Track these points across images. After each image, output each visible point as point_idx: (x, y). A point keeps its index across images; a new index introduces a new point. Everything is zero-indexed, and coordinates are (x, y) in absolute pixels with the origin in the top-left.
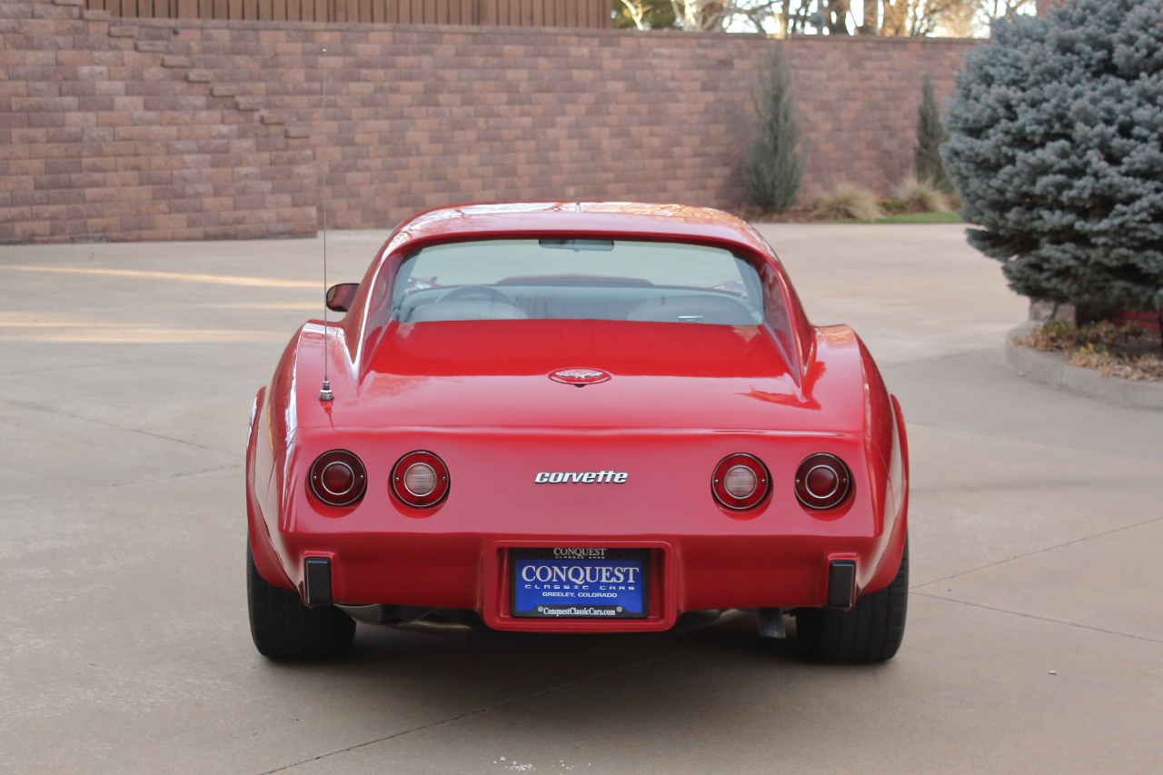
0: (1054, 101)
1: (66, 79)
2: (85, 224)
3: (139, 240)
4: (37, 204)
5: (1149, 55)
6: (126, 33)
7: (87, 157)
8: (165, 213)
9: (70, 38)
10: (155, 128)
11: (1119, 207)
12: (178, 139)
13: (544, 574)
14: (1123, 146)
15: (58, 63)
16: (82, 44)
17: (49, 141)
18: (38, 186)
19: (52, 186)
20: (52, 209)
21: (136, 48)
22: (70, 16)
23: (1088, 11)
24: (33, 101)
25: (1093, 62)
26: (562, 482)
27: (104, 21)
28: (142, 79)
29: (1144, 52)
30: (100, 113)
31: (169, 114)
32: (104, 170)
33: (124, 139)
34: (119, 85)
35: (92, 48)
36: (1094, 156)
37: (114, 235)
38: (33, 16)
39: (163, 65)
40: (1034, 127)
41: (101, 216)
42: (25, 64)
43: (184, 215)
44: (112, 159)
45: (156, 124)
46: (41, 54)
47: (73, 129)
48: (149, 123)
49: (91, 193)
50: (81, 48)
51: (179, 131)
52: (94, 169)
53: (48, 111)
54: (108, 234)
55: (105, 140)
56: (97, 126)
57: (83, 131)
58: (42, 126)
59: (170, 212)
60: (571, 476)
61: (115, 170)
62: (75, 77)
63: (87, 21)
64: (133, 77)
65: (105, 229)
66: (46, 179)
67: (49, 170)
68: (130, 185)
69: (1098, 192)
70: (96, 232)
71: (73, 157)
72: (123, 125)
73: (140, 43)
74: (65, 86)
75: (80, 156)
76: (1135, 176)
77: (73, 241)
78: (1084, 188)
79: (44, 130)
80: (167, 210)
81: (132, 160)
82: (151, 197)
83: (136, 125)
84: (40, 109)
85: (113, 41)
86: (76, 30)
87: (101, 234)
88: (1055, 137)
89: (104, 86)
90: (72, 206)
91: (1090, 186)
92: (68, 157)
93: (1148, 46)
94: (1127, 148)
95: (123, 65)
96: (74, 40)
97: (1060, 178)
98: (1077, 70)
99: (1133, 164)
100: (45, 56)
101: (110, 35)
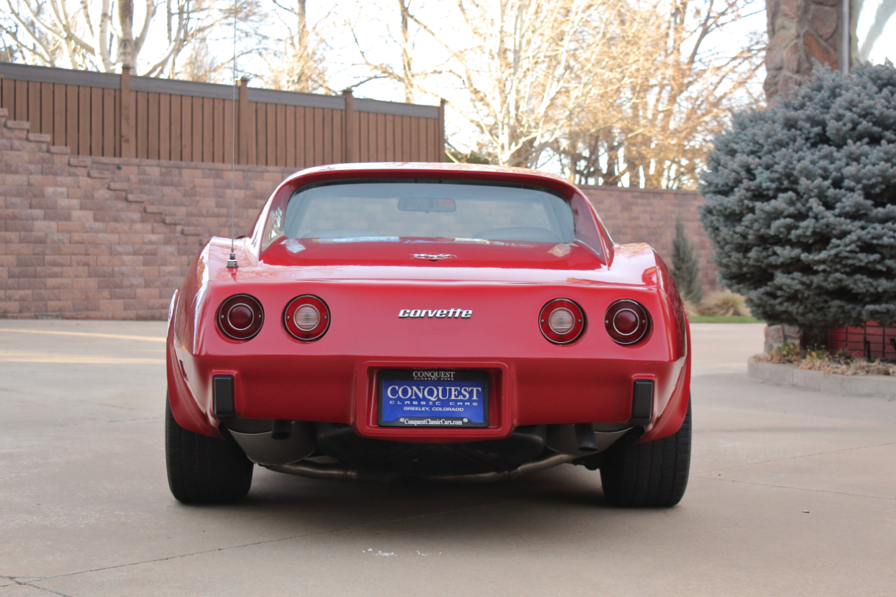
0: (783, 163)
1: (35, 196)
2: (46, 305)
3: (87, 318)
4: (10, 289)
5: (853, 129)
6: (82, 164)
7: (49, 255)
8: (107, 299)
9: (39, 166)
10: (101, 235)
11: (834, 241)
12: (119, 244)
13: (405, 392)
14: (836, 195)
15: (29, 184)
16: (48, 170)
17: (20, 242)
18: (11, 276)
19: (21, 275)
20: (21, 293)
21: (89, 175)
22: (40, 150)
23: (806, 99)
24: (10, 211)
25: (812, 135)
26: (420, 317)
27: (66, 154)
28: (93, 198)
29: (849, 125)
30: (60, 223)
31: (112, 225)
32: (61, 265)
33: (77, 242)
34: (75, 202)
35: (56, 174)
36: (814, 204)
37: (68, 314)
38: (12, 149)
39: (109, 188)
40: (769, 184)
41: (59, 299)
42: (4, 184)
43: (122, 301)
44: (68, 257)
45: (102, 232)
46: (17, 177)
47: (40, 234)
48: (97, 231)
49: (51, 282)
50: (47, 174)
51: (120, 238)
52: (54, 264)
53: (21, 219)
54: (63, 313)
55: (63, 243)
56: (58, 232)
57: (47, 235)
58: (16, 230)
59: (111, 299)
60: (427, 313)
61: (71, 265)
62: (42, 195)
63: (53, 154)
64: (86, 197)
65: (61, 310)
66: (17, 270)
67: (19, 264)
68: (81, 277)
69: (818, 230)
70: (55, 311)
71: (38, 254)
72: (77, 231)
73: (92, 172)
74: (34, 201)
75: (44, 254)
76: (846, 218)
77: (36, 317)
78: (807, 227)
79: (17, 233)
80: (108, 296)
81: (83, 258)
82: (97, 286)
83: (87, 232)
84: (14, 218)
85: (72, 170)
86: (44, 160)
87: (58, 313)
88: (785, 190)
89: (63, 202)
90: (36, 291)
91: (812, 225)
92: (34, 254)
93: (852, 121)
94: (839, 196)
95: (79, 187)
96: (42, 167)
97: (789, 221)
98: (800, 141)
99: (844, 208)
100: (21, 179)
101: (69, 164)
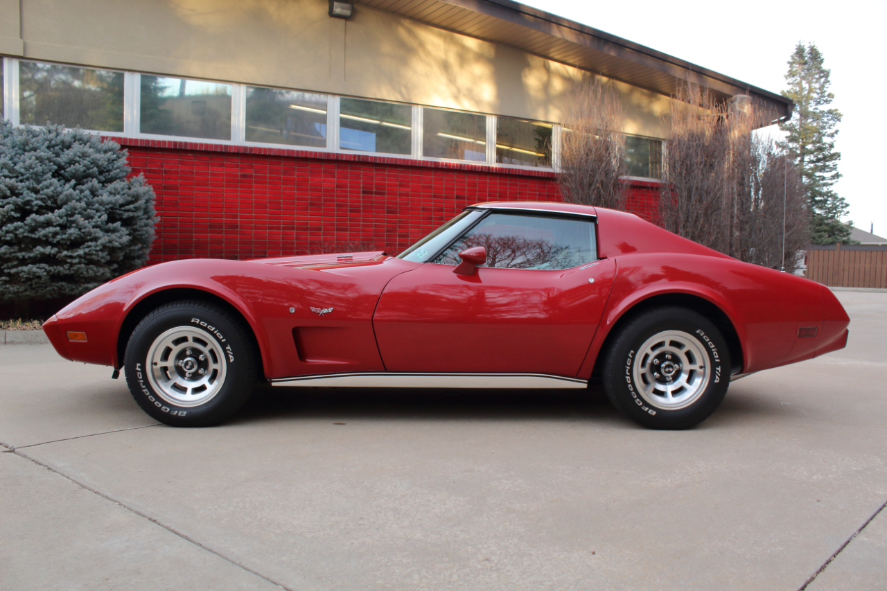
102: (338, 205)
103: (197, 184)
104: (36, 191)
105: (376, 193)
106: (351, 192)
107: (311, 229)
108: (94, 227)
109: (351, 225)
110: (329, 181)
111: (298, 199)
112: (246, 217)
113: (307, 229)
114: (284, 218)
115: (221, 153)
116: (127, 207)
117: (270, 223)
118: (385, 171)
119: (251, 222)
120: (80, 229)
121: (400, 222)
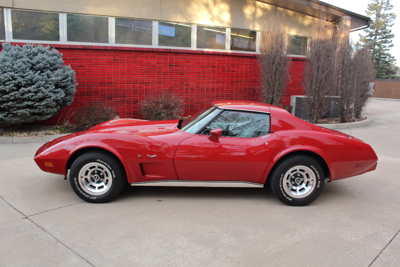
11: (47, 99)
40: (24, 82)
91: (41, 95)
93: (44, 64)
99: (50, 90)
102: (158, 72)
103: (94, 64)
104: (23, 77)
105: (175, 66)
106: (163, 66)
107: (146, 83)
108: (49, 92)
109: (164, 81)
110: (154, 61)
111: (140, 70)
112: (116, 79)
113: (143, 83)
114: (133, 79)
115: (104, 50)
116: (63, 81)
117: (127, 81)
118: (179, 55)
119: (119, 81)
120: (43, 93)
121: (186, 79)
